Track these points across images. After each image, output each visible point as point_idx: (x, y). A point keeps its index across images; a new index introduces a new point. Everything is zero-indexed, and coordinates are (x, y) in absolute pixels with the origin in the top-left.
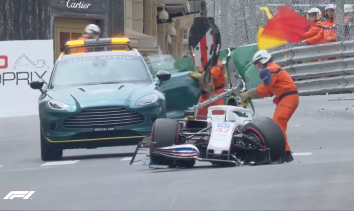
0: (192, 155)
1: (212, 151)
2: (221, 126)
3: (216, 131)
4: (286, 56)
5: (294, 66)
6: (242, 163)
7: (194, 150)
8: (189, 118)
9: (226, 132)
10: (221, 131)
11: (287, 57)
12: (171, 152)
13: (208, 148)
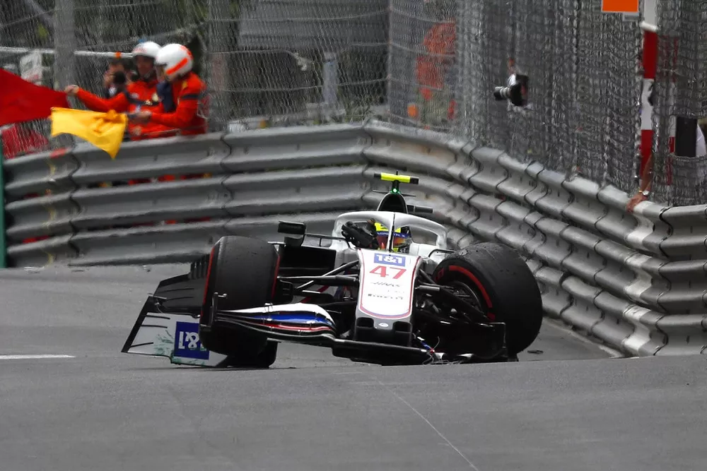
0: (317, 329)
1: (368, 322)
2: (383, 262)
3: (373, 272)
4: (53, 169)
5: (80, 194)
6: (441, 355)
7: (321, 317)
8: (287, 240)
9: (397, 276)
10: (383, 274)
11: (58, 171)
12: (261, 322)
13: (358, 316)
